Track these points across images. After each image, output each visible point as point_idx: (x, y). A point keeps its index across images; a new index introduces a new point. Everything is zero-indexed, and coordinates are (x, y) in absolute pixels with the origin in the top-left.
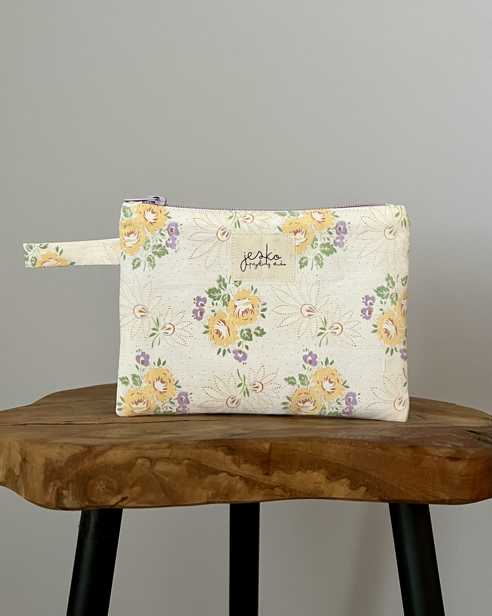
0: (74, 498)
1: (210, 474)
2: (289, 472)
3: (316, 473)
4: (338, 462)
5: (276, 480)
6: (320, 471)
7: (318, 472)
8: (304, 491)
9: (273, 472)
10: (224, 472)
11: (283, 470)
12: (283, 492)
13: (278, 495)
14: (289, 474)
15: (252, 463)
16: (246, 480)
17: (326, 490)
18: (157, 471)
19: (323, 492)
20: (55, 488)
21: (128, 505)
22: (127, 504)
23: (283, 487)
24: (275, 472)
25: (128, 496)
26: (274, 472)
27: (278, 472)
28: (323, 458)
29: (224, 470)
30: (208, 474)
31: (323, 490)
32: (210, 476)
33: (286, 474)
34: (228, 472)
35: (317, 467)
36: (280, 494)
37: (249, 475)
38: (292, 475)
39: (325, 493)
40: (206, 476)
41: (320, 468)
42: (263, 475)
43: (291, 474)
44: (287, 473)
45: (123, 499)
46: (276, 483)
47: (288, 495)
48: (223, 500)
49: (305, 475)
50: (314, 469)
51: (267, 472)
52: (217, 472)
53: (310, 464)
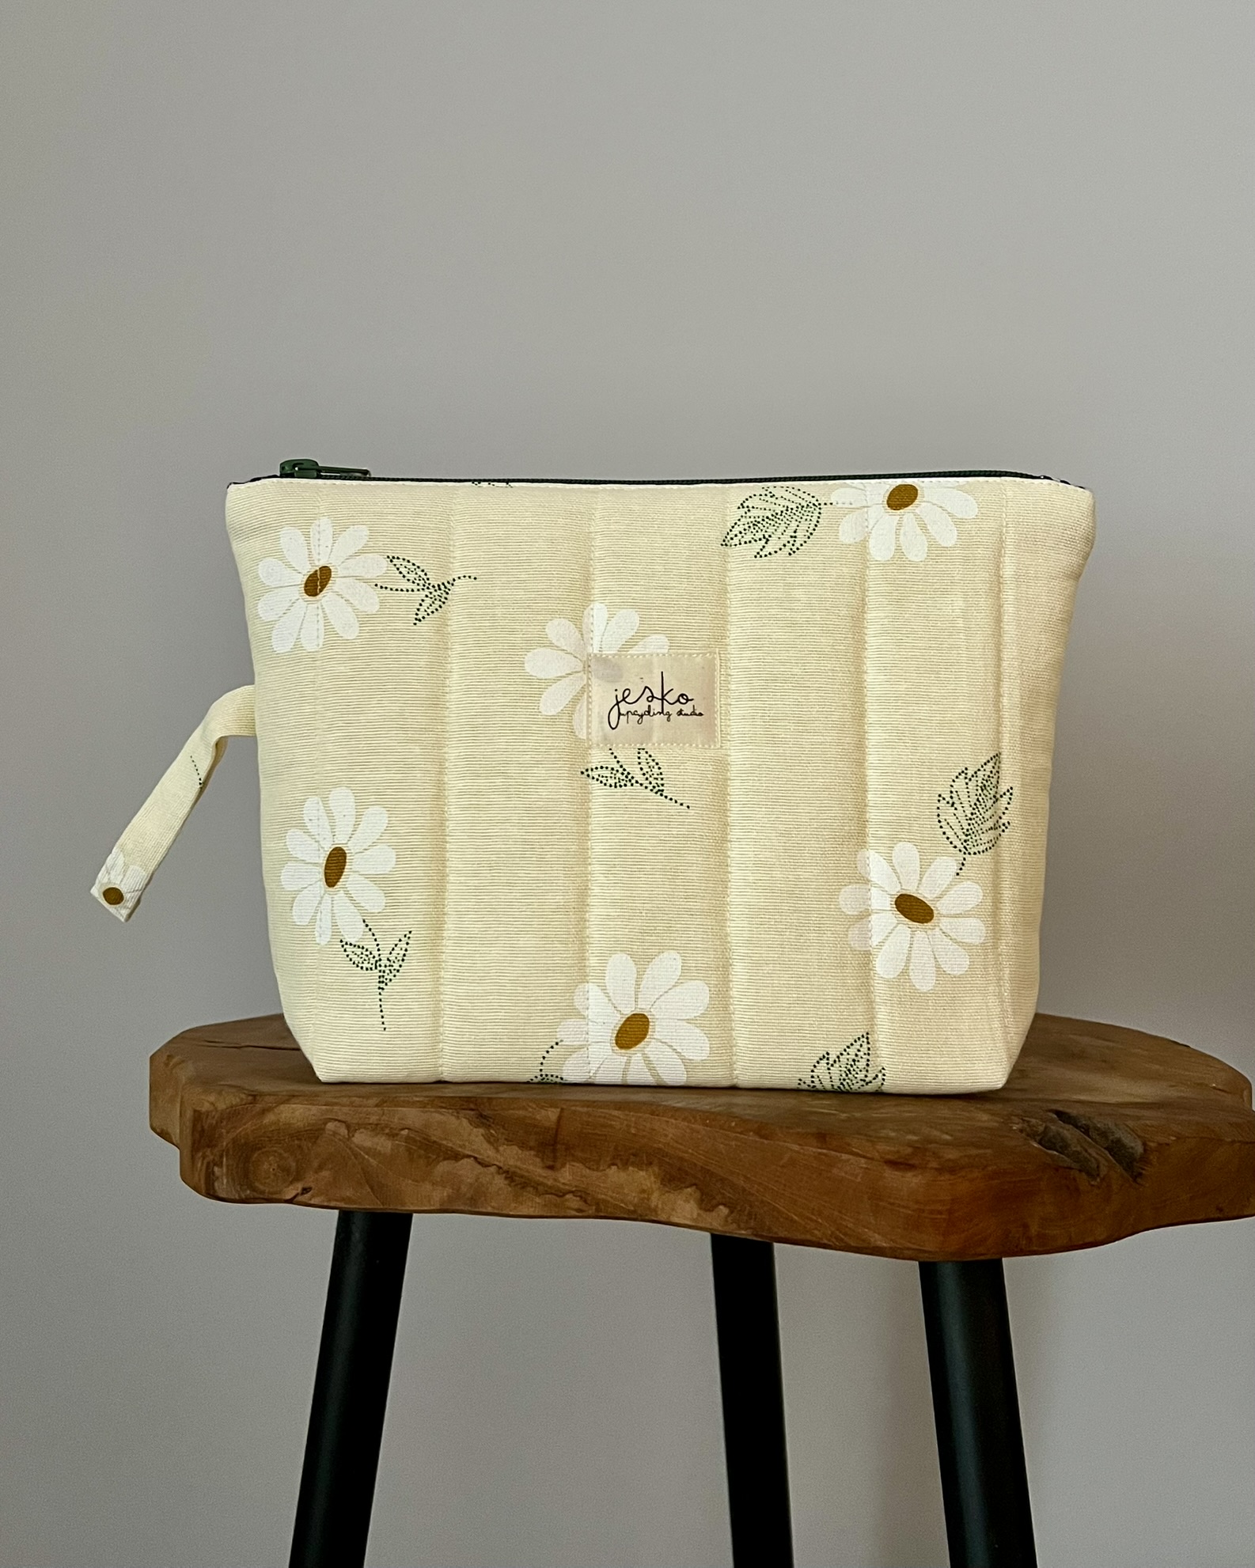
0: (230, 1181)
1: (445, 1159)
2: (595, 1167)
3: (642, 1173)
4: (681, 1154)
5: (569, 1181)
6: (650, 1169)
7: (647, 1171)
8: (622, 1205)
9: (563, 1165)
10: (469, 1156)
11: (583, 1161)
12: (581, 1203)
13: (573, 1209)
14: (593, 1170)
15: (523, 1146)
16: (510, 1176)
17: (660, 1206)
18: (357, 1147)
19: (655, 1210)
20: (205, 1165)
21: (312, 1202)
22: (310, 1200)
23: (583, 1195)
24: (568, 1166)
25: (313, 1186)
26: (565, 1164)
27: (573, 1166)
28: (655, 1145)
29: (470, 1153)
30: (441, 1159)
31: (657, 1206)
32: (445, 1162)
33: (588, 1171)
34: (475, 1158)
35: (645, 1162)
36: (576, 1207)
37: (516, 1167)
38: (600, 1174)
39: (659, 1212)
40: (438, 1162)
41: (651, 1164)
42: (543, 1168)
43: (597, 1170)
44: (589, 1168)
45: (305, 1190)
46: (570, 1185)
47: (591, 1211)
48: (467, 1208)
49: (623, 1175)
50: (640, 1166)
51: (551, 1163)
52: (456, 1156)
53: (634, 1155)
